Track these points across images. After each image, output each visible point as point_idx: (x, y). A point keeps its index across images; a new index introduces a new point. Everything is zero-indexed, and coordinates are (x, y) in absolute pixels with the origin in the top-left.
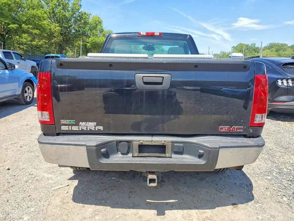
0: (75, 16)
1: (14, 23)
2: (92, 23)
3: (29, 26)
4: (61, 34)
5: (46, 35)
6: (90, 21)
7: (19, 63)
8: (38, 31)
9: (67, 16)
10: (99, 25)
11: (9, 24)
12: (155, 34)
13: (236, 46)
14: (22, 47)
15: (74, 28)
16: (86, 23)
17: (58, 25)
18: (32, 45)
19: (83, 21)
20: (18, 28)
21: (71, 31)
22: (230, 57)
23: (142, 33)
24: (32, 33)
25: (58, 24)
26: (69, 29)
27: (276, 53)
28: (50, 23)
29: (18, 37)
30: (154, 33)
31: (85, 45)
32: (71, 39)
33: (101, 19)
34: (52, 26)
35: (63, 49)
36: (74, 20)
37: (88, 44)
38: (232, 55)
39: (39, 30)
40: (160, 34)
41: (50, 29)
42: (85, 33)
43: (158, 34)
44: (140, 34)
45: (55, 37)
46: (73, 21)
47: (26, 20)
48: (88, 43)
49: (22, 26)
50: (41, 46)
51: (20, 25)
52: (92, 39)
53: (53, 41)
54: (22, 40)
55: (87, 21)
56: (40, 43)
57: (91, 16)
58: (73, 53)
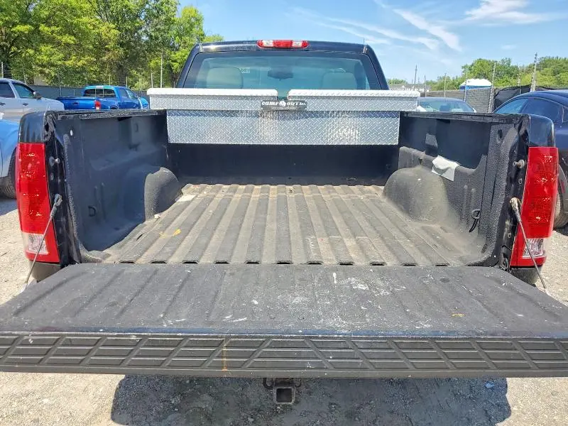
0: (147, 6)
1: (25, 23)
2: (182, 22)
3: (53, 28)
4: (122, 45)
5: (91, 47)
6: (178, 17)
7: (25, 104)
8: (73, 38)
9: (131, 7)
10: (196, 26)
11: (14, 25)
12: (294, 45)
13: (469, 64)
14: (47, 71)
15: (145, 31)
16: (169, 22)
17: (114, 26)
18: (66, 68)
19: (163, 17)
20: (32, 32)
21: (139, 37)
22: (463, 88)
23: (265, 43)
24: (59, 44)
25: (114, 24)
26: (136, 34)
27: (553, 78)
28: (100, 23)
29: (31, 52)
30: (291, 42)
31: (169, 67)
32: (142, 54)
33: (201, 13)
34: (104, 28)
35: (126, 75)
36: (146, 17)
37: (176, 65)
38: (468, 84)
39: (74, 35)
40: (305, 44)
41: (99, 34)
42: (169, 42)
43: (300, 44)
44: (260, 44)
45: (109, 50)
46: (143, 17)
47: (49, 17)
48: (175, 61)
49: (41, 28)
50: (83, 69)
51: (37, 27)
52: (184, 54)
53: (105, 59)
54: (40, 57)
55: (172, 19)
56: (80, 64)
57: (180, 9)
58: (146, 83)
